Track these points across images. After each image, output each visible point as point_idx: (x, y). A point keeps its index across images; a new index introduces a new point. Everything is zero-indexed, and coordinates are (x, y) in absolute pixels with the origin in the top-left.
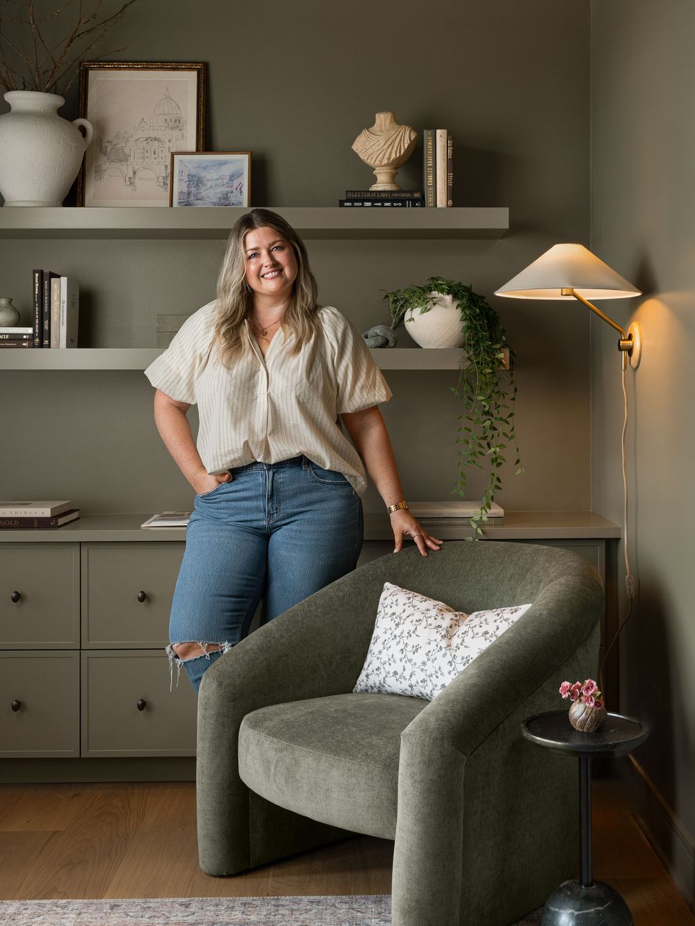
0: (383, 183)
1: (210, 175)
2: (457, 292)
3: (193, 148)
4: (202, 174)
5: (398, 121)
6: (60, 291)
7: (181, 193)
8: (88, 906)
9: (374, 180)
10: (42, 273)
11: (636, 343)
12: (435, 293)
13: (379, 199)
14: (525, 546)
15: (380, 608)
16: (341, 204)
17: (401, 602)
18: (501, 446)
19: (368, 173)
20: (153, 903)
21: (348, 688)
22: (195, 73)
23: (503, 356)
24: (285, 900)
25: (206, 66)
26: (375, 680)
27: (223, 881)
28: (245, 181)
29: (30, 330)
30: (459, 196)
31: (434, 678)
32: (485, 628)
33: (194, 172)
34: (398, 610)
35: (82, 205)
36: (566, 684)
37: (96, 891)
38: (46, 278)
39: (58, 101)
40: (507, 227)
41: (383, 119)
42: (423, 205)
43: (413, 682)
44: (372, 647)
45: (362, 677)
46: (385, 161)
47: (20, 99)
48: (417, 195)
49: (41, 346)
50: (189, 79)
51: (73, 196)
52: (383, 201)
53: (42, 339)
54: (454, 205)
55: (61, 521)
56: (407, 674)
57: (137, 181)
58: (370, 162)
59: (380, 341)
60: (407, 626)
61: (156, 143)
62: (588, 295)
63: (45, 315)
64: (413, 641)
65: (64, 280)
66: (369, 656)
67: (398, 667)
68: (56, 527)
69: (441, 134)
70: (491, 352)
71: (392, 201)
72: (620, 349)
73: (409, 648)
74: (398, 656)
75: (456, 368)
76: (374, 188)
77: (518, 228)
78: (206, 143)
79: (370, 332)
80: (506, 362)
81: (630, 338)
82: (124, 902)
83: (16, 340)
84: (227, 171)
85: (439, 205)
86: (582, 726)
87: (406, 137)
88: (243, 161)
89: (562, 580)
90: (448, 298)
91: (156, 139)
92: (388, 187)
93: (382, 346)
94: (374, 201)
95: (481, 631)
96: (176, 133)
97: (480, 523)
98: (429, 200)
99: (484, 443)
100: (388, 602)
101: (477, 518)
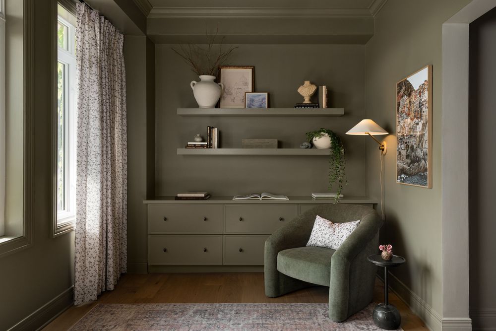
0: (307, 101)
1: (256, 99)
2: (329, 132)
3: (251, 91)
4: (254, 98)
5: (312, 83)
6: (215, 132)
7: (248, 104)
8: (238, 305)
9: (304, 100)
10: (210, 127)
11: (385, 147)
12: (323, 133)
13: (306, 106)
14: (354, 205)
15: (315, 222)
16: (295, 107)
17: (322, 221)
18: (342, 177)
19: (302, 98)
20: (256, 304)
21: (305, 245)
22: (251, 70)
23: (343, 151)
24: (293, 304)
25: (254, 67)
26: (313, 243)
27: (273, 299)
28: (266, 100)
29: (206, 143)
30: (330, 104)
31: (332, 242)
32: (346, 227)
33: (251, 98)
34: (321, 223)
35: (220, 108)
36: (381, 246)
37: (239, 301)
38: (211, 128)
39: (214, 78)
40: (343, 114)
41: (307, 83)
42: (319, 107)
43: (326, 243)
44: (312, 233)
45: (309, 241)
46: (308, 95)
47: (204, 77)
48: (317, 105)
49: (210, 148)
50: (250, 71)
51: (217, 105)
52: (308, 106)
53: (210, 146)
54: (328, 108)
55: (207, 198)
56: (323, 241)
57: (235, 101)
58: (303, 95)
59: (307, 146)
60: (323, 228)
61: (240, 90)
62: (372, 134)
63: (211, 139)
64: (325, 232)
65: (216, 129)
66: (311, 236)
67: (321, 239)
68: (206, 199)
69: (324, 88)
70: (339, 150)
71: (310, 106)
72: (380, 149)
73: (324, 234)
74: (320, 236)
75: (329, 154)
76: (304, 102)
77: (347, 114)
78: (254, 90)
79: (304, 144)
80: (343, 153)
81: (383, 146)
82: (248, 304)
83: (203, 146)
84: (261, 98)
85: (323, 107)
86: (386, 258)
87: (314, 88)
88: (266, 94)
89: (369, 214)
90: (327, 134)
91: (240, 88)
92: (309, 102)
93: (307, 148)
94: (305, 106)
95: (346, 228)
96: (246, 86)
97: (337, 199)
98: (320, 106)
99: (337, 176)
100: (318, 221)
101: (336, 197)
